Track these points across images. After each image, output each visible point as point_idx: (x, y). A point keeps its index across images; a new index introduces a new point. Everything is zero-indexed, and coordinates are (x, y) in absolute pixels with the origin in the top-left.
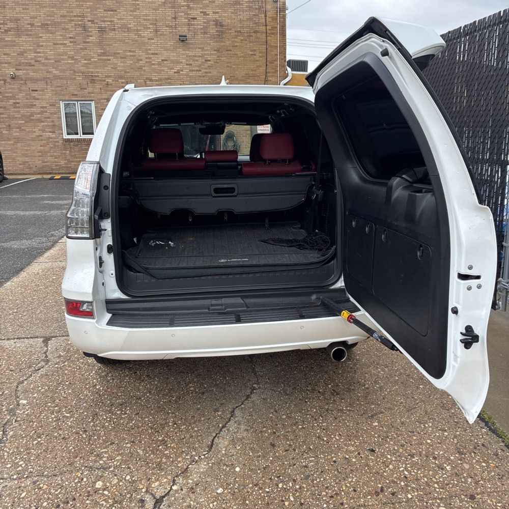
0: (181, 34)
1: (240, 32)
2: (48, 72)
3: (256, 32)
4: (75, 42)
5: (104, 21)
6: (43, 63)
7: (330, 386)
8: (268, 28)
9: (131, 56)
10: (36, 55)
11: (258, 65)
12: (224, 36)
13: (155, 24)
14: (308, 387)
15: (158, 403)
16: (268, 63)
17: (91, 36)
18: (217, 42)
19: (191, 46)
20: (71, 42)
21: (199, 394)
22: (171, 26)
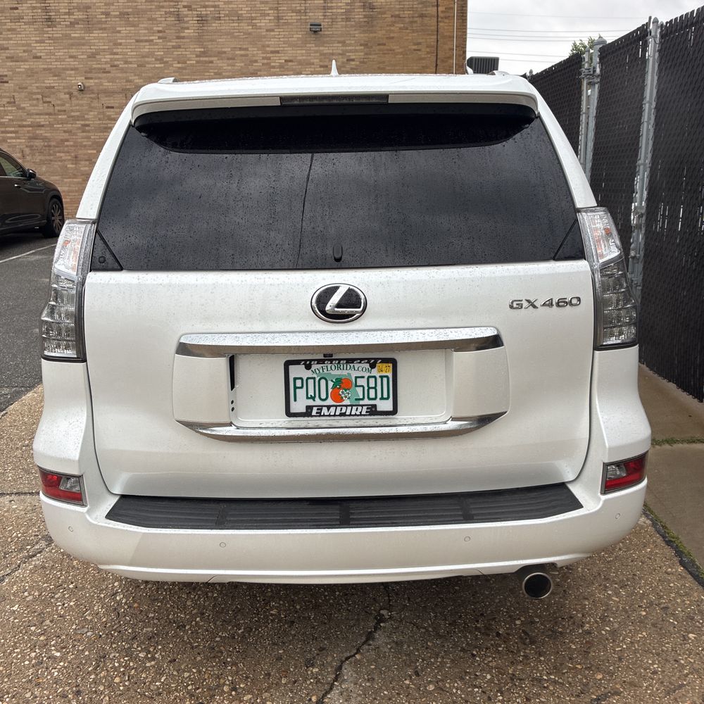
0: (312, 21)
1: (398, 16)
2: (128, 81)
3: (422, 16)
4: (165, 38)
5: (205, 7)
6: (122, 69)
7: (518, 622)
8: (440, 9)
9: (242, 55)
10: (112, 56)
11: (424, 65)
12: (375, 23)
13: (277, 9)
14: (478, 621)
15: (212, 639)
16: (438, 63)
17: (188, 28)
18: (364, 32)
19: (328, 39)
20: (159, 38)
21: (284, 625)
22: (299, 11)
